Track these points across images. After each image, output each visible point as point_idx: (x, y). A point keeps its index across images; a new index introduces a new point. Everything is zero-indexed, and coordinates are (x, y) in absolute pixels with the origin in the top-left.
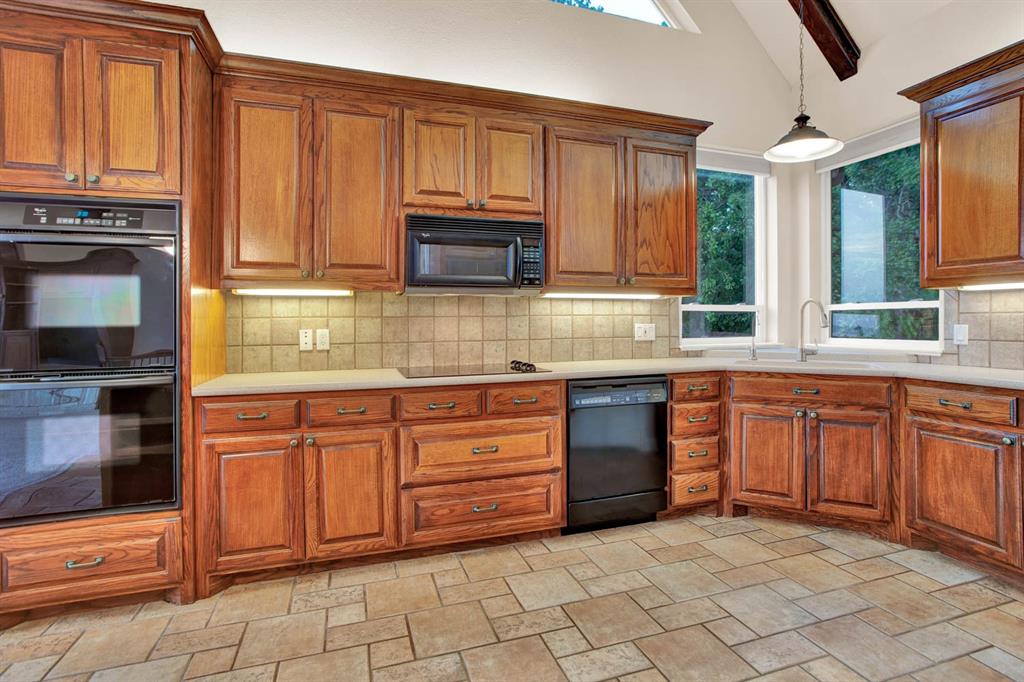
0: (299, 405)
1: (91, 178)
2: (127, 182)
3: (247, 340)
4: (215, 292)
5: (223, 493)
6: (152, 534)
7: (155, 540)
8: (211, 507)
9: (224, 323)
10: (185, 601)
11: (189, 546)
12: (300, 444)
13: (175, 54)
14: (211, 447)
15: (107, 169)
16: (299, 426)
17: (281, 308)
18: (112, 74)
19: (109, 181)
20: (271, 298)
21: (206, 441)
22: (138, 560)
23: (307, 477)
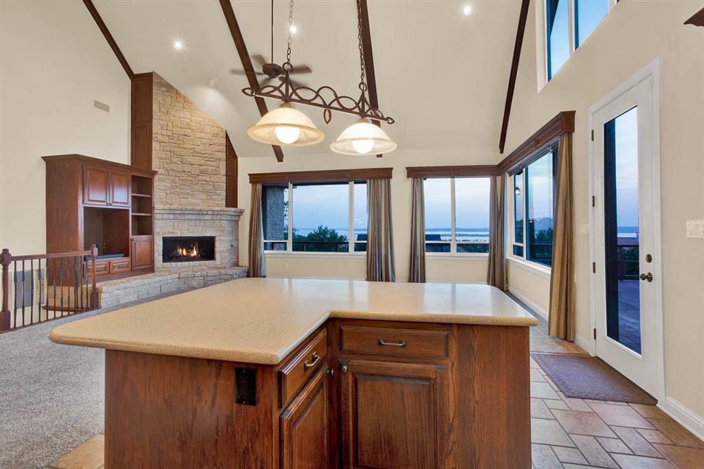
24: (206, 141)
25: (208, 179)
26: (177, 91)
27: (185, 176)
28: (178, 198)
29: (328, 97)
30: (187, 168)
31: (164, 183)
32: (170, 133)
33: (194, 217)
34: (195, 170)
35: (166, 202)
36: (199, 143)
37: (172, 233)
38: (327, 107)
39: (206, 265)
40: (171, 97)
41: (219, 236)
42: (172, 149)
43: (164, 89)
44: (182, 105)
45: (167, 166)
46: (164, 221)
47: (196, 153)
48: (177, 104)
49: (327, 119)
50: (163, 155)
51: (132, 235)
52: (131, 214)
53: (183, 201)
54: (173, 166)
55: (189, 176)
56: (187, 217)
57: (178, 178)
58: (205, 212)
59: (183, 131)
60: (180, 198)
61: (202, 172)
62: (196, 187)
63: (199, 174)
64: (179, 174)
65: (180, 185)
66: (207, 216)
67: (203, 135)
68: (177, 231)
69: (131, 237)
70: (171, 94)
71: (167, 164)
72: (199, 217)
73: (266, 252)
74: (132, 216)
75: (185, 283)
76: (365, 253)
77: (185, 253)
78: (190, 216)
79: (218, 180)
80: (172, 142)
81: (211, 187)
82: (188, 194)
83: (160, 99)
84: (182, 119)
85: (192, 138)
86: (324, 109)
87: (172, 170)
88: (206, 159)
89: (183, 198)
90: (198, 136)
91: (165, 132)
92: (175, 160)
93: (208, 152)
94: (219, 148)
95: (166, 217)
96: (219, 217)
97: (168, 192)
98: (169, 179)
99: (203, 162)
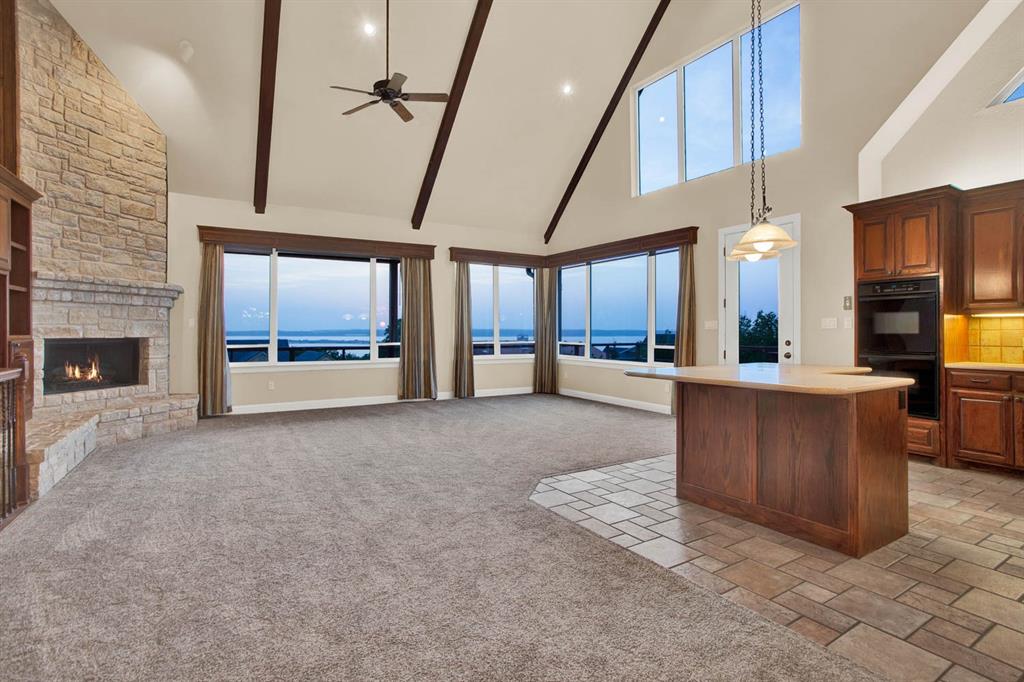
0: (1011, 378)
1: (898, 272)
2: (913, 271)
3: (983, 343)
4: (959, 317)
5: (962, 418)
6: (924, 428)
7: (926, 431)
8: (955, 423)
9: (966, 335)
10: (941, 466)
11: (943, 439)
12: (1011, 400)
13: (935, 209)
14: (955, 393)
15: (905, 267)
16: (1011, 390)
17: (1007, 324)
18: (907, 225)
19: (906, 271)
20: (1001, 318)
21: (953, 390)
22: (918, 438)
23: (1016, 419)
24: (131, 151)
25: (135, 225)
26: (74, 33)
27: (92, 213)
28: (77, 258)
30: (97, 198)
31: (48, 223)
32: (59, 118)
33: (113, 299)
34: (113, 206)
35: (54, 264)
36: (119, 153)
37: (65, 329)
39: (130, 395)
40: (60, 41)
41: (154, 337)
42: (65, 152)
43: (45, 19)
44: (83, 67)
45: (54, 187)
46: (49, 305)
47: (111, 171)
48: (74, 62)
50: (44, 162)
51: (11, 334)
52: (9, 287)
53: (88, 265)
54: (68, 190)
55: (99, 216)
56: (99, 298)
57: (77, 216)
58: (136, 291)
59: (86, 121)
60: (81, 257)
61: (126, 212)
62: (113, 239)
63: (119, 213)
64: (80, 209)
65: (81, 230)
66: (135, 298)
67: (128, 140)
68: (78, 327)
69: (9, 337)
70: (61, 36)
71: (55, 182)
72: (120, 300)
73: (232, 365)
74: (11, 291)
75: (109, 433)
76: (397, 360)
77: (78, 374)
78: (105, 296)
79: (154, 231)
80: (63, 138)
81: (140, 243)
82: (99, 252)
83: (35, 36)
84: (85, 96)
85: (103, 138)
87: (66, 197)
88: (132, 187)
89: (89, 259)
90: (117, 138)
91: (48, 114)
92: (73, 177)
93: (136, 174)
94: (156, 169)
95: (56, 297)
96: (156, 300)
97: (57, 242)
98: (59, 217)
99: (126, 191)
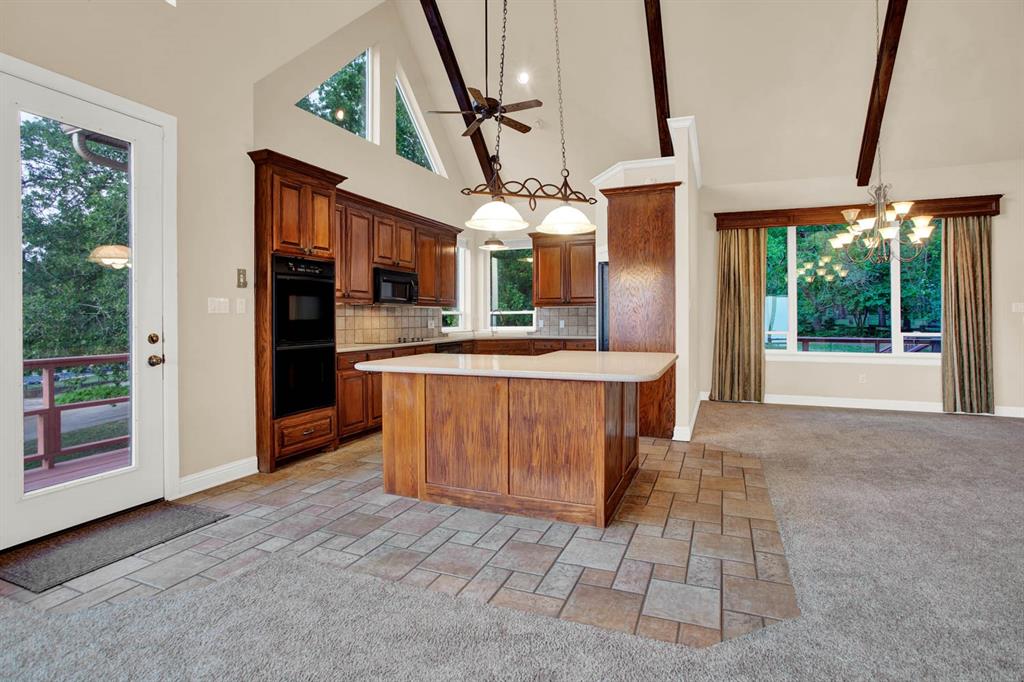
29: (532, 186)
38: (532, 196)
49: (533, 207)
86: (528, 199)
